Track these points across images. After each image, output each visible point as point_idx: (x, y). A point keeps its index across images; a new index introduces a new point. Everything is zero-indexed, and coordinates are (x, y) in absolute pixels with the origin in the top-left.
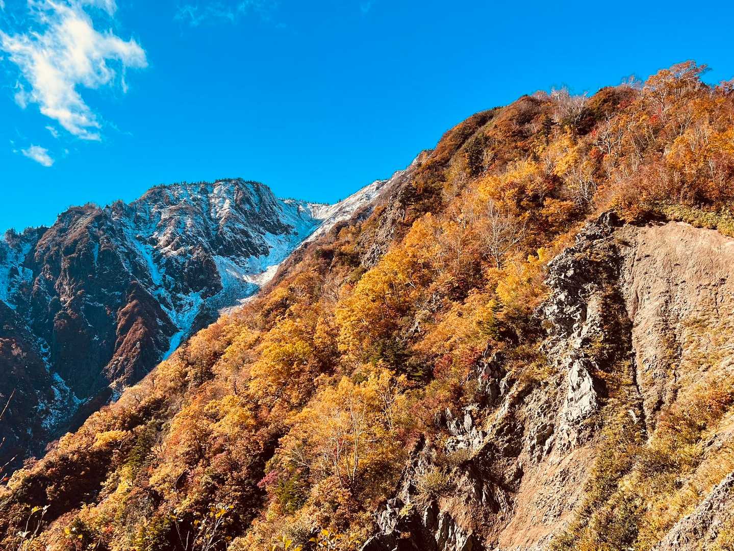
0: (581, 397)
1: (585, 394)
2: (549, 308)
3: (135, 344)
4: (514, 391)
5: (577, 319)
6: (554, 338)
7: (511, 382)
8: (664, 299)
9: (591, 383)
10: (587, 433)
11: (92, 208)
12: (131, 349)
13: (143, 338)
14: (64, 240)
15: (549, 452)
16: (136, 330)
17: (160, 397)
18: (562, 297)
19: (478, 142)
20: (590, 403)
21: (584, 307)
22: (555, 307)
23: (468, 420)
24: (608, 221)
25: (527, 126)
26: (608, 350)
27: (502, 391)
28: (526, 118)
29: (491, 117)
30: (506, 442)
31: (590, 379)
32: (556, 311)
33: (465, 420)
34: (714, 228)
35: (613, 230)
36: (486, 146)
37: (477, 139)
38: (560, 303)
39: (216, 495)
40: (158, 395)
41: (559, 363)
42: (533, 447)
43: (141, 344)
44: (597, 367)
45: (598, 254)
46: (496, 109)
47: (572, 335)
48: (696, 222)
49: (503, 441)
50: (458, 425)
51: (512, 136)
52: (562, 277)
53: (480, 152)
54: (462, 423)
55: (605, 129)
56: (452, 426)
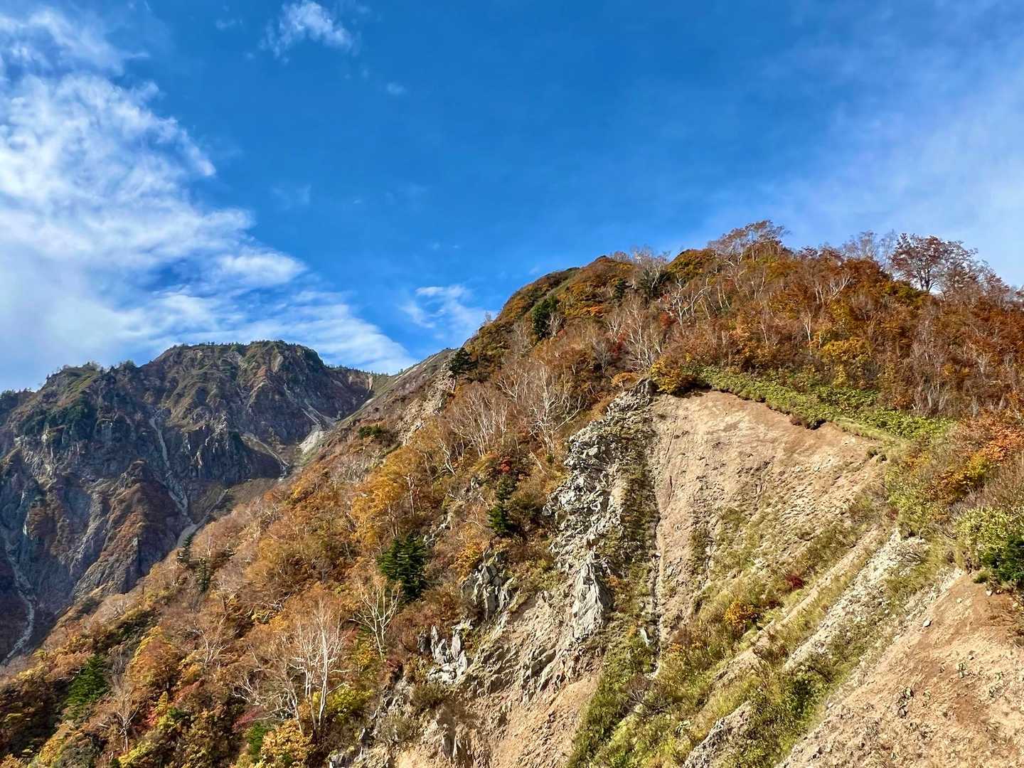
0: (586, 612)
1: (590, 608)
2: (566, 495)
3: (131, 540)
4: (513, 604)
5: (597, 510)
6: (569, 533)
7: (512, 592)
8: (699, 485)
9: (598, 592)
10: (584, 660)
11: (93, 369)
12: (126, 546)
13: (142, 534)
14: (52, 408)
15: (545, 686)
16: (133, 523)
17: (149, 609)
18: (581, 481)
19: (546, 305)
20: (595, 619)
21: (605, 493)
22: (572, 494)
23: (456, 643)
24: (646, 390)
25: (602, 289)
26: (626, 549)
27: (502, 603)
28: (601, 281)
29: (566, 278)
30: (495, 673)
31: (597, 587)
32: (573, 499)
33: (453, 643)
34: (763, 401)
35: (651, 400)
36: (555, 310)
37: (546, 301)
38: (578, 489)
39: (176, 743)
40: (146, 607)
41: (571, 567)
42: (526, 680)
43: (139, 541)
44: (609, 571)
45: (629, 429)
46: (571, 269)
47: (590, 530)
48: (743, 394)
49: (490, 672)
50: (444, 648)
51: (586, 300)
52: (584, 456)
53: (547, 316)
54: (450, 646)
55: (675, 294)
56: (437, 651)
